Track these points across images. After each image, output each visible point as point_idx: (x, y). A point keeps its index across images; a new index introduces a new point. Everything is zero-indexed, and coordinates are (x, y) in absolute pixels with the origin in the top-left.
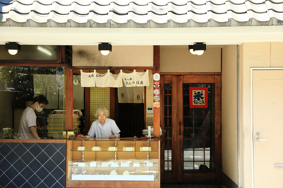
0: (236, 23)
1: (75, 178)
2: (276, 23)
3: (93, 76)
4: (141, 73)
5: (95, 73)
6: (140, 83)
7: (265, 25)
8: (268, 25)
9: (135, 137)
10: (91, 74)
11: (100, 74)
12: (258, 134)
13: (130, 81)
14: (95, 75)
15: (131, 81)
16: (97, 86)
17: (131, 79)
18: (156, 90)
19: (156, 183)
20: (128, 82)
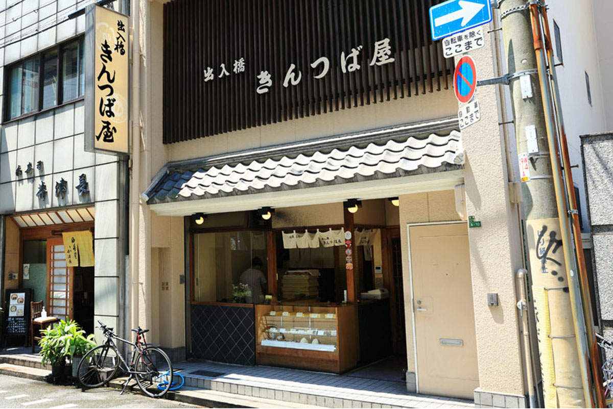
0: (363, 178)
1: (265, 343)
2: (404, 174)
3: (293, 236)
4: (338, 231)
5: (294, 234)
6: (338, 241)
7: (393, 177)
8: (395, 177)
9: (329, 302)
10: (291, 234)
11: (299, 235)
12: (420, 302)
13: (327, 240)
14: (295, 236)
15: (329, 241)
16: (299, 247)
17: (328, 238)
18: (348, 249)
19: (335, 354)
20: (326, 241)
